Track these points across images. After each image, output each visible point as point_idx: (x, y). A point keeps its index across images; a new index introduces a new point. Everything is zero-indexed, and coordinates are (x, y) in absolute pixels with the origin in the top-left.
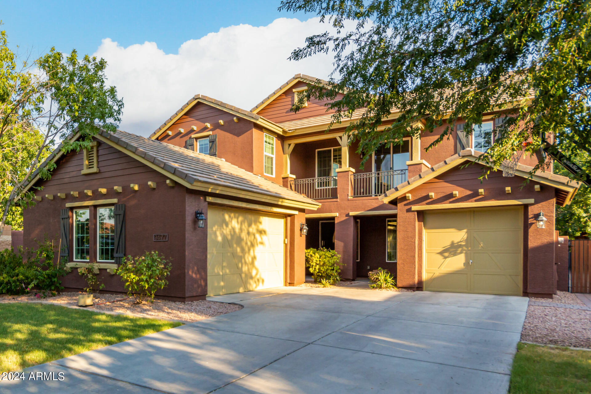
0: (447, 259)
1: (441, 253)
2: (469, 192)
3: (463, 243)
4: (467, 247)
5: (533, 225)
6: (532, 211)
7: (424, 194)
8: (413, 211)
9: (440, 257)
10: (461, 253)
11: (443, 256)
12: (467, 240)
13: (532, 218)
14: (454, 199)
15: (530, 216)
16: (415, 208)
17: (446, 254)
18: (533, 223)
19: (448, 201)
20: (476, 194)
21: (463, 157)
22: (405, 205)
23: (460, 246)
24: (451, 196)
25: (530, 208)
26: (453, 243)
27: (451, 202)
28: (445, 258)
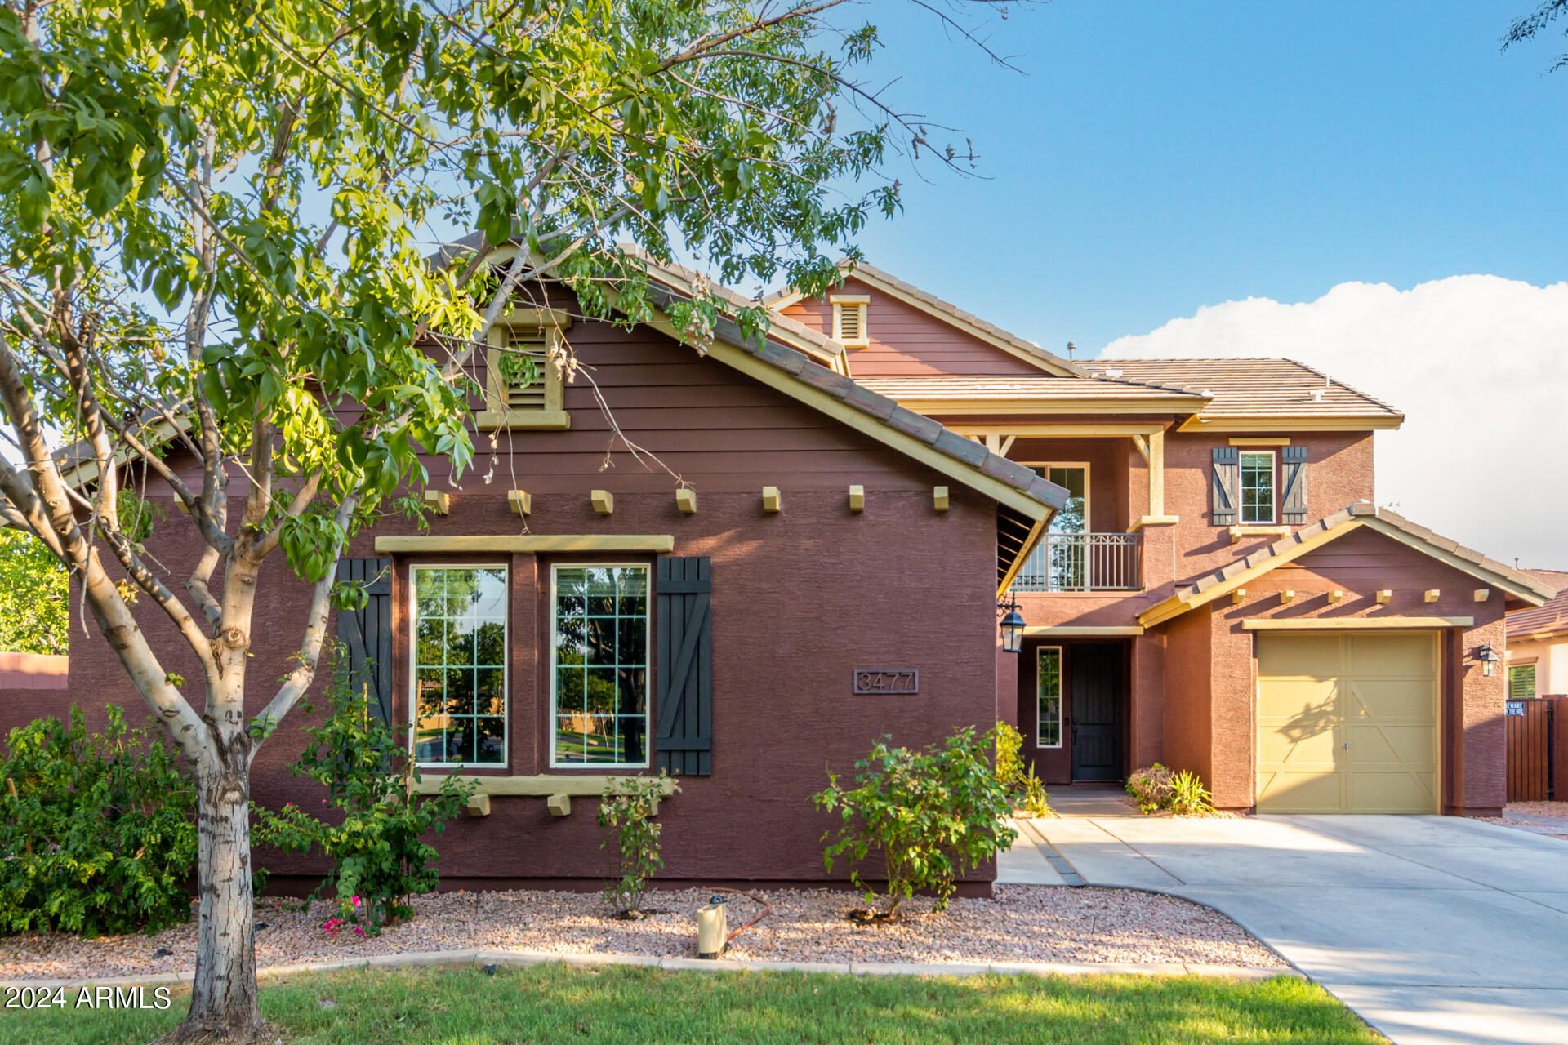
0: (1300, 744)
1: (1285, 731)
2: (1356, 597)
3: (1329, 709)
4: (1339, 715)
5: (1471, 671)
6: (1470, 640)
7: (1268, 594)
8: (1247, 631)
9: (1283, 740)
10: (1324, 729)
11: (1290, 737)
12: (1337, 702)
13: (1468, 656)
14: (1329, 608)
15: (1466, 653)
16: (1251, 623)
17: (1296, 733)
18: (1471, 666)
19: (1317, 612)
20: (1370, 600)
21: (1358, 517)
22: (1227, 616)
23: (1326, 713)
24: (1323, 600)
25: (1466, 636)
26: (1308, 709)
27: (1321, 616)
28: (1295, 740)
